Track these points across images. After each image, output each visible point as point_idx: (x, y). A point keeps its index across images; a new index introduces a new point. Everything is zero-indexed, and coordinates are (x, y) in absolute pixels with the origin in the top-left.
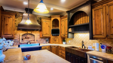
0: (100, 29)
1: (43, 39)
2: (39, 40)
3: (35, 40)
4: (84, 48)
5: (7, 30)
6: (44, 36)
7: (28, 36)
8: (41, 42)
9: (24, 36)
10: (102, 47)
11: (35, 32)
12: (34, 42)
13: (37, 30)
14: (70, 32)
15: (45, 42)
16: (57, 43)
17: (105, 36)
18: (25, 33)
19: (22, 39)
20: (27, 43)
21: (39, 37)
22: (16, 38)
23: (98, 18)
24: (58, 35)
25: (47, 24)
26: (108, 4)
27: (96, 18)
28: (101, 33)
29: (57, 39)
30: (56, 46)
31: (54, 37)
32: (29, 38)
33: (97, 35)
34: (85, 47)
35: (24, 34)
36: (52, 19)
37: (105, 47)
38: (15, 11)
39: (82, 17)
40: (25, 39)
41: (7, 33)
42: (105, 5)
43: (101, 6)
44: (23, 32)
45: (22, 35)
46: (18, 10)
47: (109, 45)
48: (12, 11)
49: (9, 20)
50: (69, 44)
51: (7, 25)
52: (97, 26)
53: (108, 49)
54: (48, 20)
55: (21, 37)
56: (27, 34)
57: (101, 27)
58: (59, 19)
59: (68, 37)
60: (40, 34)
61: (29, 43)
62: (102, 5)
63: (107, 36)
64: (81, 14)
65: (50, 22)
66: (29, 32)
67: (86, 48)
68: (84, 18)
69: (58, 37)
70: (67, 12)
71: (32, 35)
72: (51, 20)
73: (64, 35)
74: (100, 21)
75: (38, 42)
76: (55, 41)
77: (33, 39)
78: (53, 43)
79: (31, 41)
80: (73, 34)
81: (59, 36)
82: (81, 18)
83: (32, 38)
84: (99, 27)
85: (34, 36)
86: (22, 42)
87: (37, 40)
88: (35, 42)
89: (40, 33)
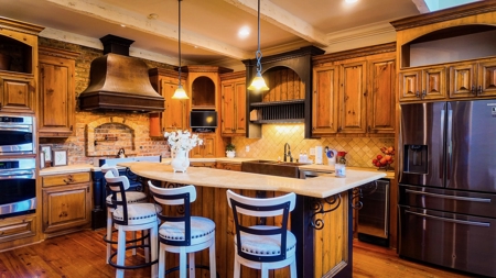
2: (148, 145)
3: (137, 147)
4: (288, 161)
5: (52, 111)
7: (114, 132)
8: (154, 153)
9: (99, 131)
10: (330, 154)
12: (132, 152)
13: (140, 112)
14: (252, 122)
16: (209, 154)
17: (336, 129)
18: (103, 120)
19: (96, 144)
20: (118, 157)
21: (147, 136)
22: (72, 140)
23: (323, 91)
24: (213, 130)
26: (343, 62)
27: (319, 89)
28: (329, 123)
29: (210, 142)
32: (116, 139)
33: (321, 128)
34: (291, 160)
36: (193, 77)
37: (335, 153)
38: (67, 41)
39: (287, 81)
40: (104, 143)
41: (52, 120)
42: (338, 63)
43: (330, 64)
44: (94, 117)
45: (95, 130)
46: (76, 38)
47: (341, 149)
48: (57, 42)
49: (58, 73)
50: (244, 155)
51: (51, 91)
53: (339, 158)
55: (91, 136)
56: (110, 125)
57: (329, 110)
59: (247, 136)
60: (151, 127)
62: (333, 62)
63: (339, 130)
64: (284, 72)
66: (117, 119)
67: (294, 162)
68: (290, 84)
69: (212, 135)
71: (125, 127)
72: (186, 78)
73: (234, 130)
74: (329, 97)
75: (143, 151)
76: (203, 147)
77: (130, 143)
78: (197, 154)
80: (259, 125)
81: (217, 131)
82: (284, 85)
83: (124, 138)
84: (325, 111)
85: (132, 131)
87: (141, 147)
88: (136, 152)
89: (151, 121)
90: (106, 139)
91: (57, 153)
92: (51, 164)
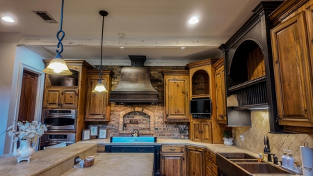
0: (294, 96)
1: (171, 126)
2: (162, 128)
3: (152, 129)
5: (95, 106)
6: (170, 117)
7: (137, 118)
8: (168, 134)
9: (128, 117)
11: (151, 108)
12: (148, 132)
15: (177, 134)
16: (207, 139)
18: (129, 110)
19: (125, 125)
20: (132, 135)
21: (161, 120)
22: (112, 123)
23: (287, 59)
24: (209, 117)
25: (178, 86)
26: (310, 3)
27: (283, 58)
28: (300, 108)
29: (207, 128)
30: (200, 148)
31: (198, 123)
32: (137, 123)
33: (289, 116)
34: (275, 161)
35: (129, 114)
38: (112, 65)
40: (131, 125)
41: (95, 111)
42: (304, 7)
45: (124, 116)
48: (107, 66)
50: (241, 144)
51: (95, 95)
52: (287, 83)
54: (181, 77)
55: (121, 120)
56: (135, 113)
58: (208, 69)
59: (227, 124)
61: (135, 135)
65: (186, 81)
66: (138, 109)
70: (220, 48)
71: (144, 114)
74: (294, 66)
75: (158, 132)
76: (201, 132)
77: (148, 125)
78: (197, 138)
79: (144, 129)
80: (247, 112)
81: (212, 118)
83: (144, 122)
84: (292, 89)
85: (149, 117)
86: (124, 132)
87: (157, 129)
88: (151, 132)
90: (131, 122)
91: (101, 131)
92: (97, 137)
